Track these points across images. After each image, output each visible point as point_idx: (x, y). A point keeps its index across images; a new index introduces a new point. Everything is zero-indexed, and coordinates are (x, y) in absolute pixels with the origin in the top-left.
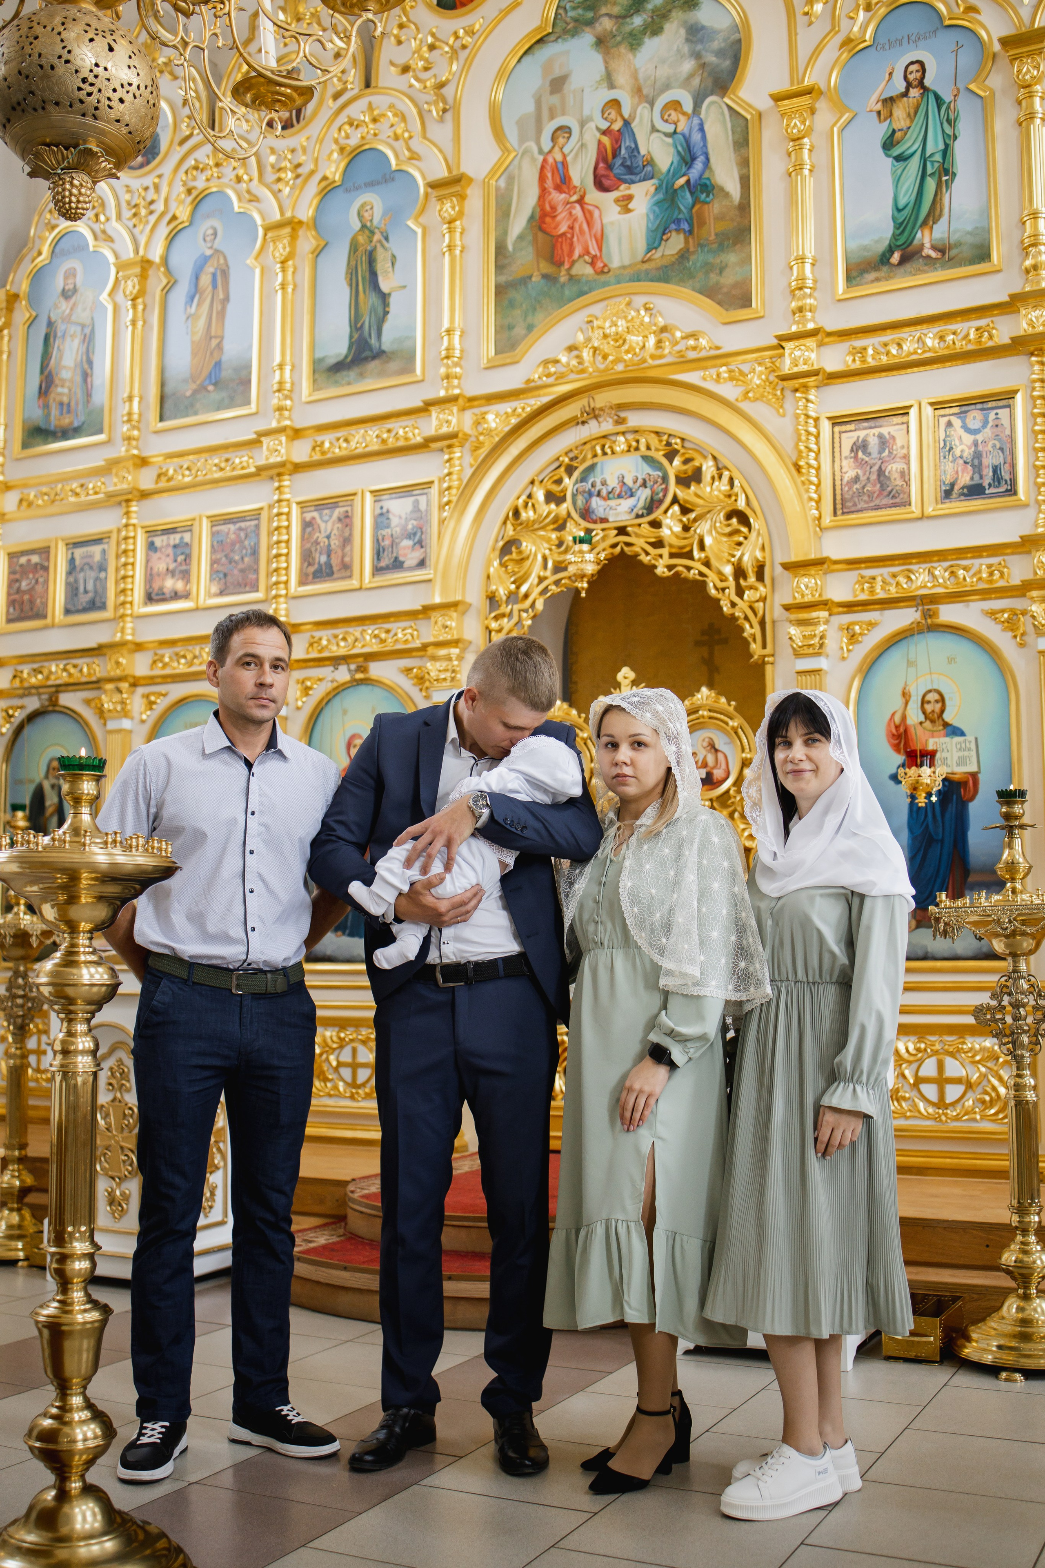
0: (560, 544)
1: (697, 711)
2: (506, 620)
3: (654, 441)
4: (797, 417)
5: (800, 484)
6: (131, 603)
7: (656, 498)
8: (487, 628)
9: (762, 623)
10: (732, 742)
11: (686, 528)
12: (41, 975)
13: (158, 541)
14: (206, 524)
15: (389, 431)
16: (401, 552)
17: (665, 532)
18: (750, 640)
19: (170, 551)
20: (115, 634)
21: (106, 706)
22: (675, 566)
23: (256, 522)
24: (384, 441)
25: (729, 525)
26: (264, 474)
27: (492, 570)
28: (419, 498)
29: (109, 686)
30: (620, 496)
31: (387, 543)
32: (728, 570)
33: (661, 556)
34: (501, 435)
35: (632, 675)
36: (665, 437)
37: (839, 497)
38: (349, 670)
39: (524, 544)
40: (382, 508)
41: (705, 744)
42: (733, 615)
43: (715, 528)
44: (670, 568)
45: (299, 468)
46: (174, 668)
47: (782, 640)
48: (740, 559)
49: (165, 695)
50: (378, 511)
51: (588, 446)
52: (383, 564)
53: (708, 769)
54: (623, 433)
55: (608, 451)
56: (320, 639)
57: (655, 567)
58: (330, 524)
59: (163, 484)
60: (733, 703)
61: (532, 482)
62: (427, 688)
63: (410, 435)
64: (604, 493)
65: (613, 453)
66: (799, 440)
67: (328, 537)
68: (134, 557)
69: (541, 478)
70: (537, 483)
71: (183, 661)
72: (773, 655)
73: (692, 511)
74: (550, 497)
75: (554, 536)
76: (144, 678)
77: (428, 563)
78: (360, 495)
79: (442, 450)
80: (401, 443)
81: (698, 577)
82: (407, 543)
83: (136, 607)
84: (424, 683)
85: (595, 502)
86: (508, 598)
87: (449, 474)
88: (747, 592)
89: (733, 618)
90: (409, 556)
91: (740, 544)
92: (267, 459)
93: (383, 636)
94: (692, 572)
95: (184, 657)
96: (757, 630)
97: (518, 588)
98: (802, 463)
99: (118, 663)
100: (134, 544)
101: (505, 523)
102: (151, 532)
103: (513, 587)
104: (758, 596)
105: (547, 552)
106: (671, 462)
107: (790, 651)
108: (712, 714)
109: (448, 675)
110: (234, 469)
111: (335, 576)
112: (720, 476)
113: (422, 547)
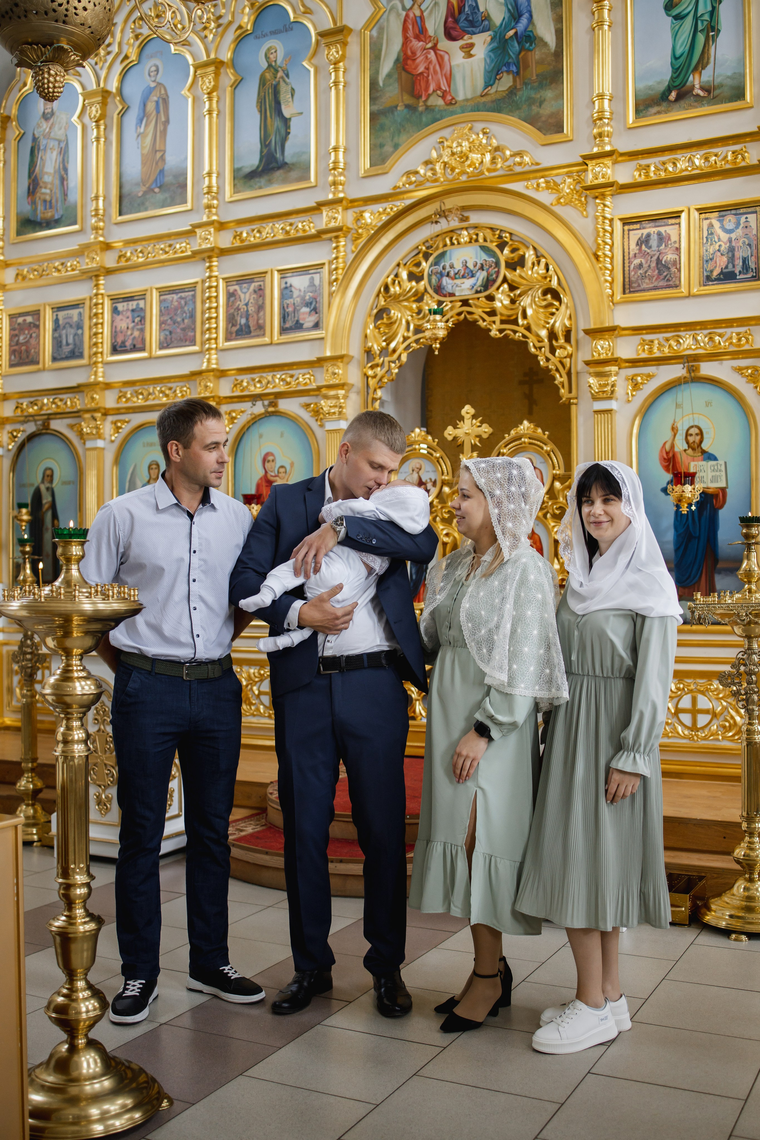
0: (419, 313)
1: (520, 439)
2: (379, 369)
3: (489, 234)
4: (596, 218)
5: (598, 269)
6: (102, 353)
7: (490, 278)
8: (365, 374)
9: (569, 374)
10: (546, 461)
11: (513, 301)
12: (47, 687)
13: (120, 306)
14: (155, 294)
15: (291, 225)
16: (301, 317)
17: (498, 304)
18: (560, 386)
19: (129, 314)
20: (90, 377)
21: (85, 430)
22: (504, 330)
23: (193, 293)
24: (287, 233)
25: (545, 300)
26: (198, 257)
27: (368, 331)
28: (314, 275)
29: (87, 416)
30: (463, 277)
31: (290, 309)
32: (544, 333)
34: (376, 228)
35: (472, 411)
36: (498, 232)
37: (627, 280)
38: (264, 406)
39: (393, 312)
40: (286, 283)
42: (547, 367)
43: (535, 302)
44: (501, 331)
45: (223, 252)
46: (134, 402)
47: (584, 387)
48: (553, 325)
49: (128, 422)
50: (283, 286)
51: (439, 238)
52: (288, 325)
54: (466, 229)
55: (455, 242)
56: (242, 381)
57: (490, 330)
58: (248, 295)
59: (123, 263)
60: (547, 433)
61: (398, 265)
62: (321, 419)
63: (307, 228)
64: (452, 274)
65: (459, 243)
66: (598, 236)
67: (247, 305)
68: (103, 318)
69: (405, 262)
70: (402, 266)
71: (141, 397)
72: (576, 398)
73: (517, 288)
74: (412, 276)
75: (414, 306)
76: (113, 409)
78: (269, 273)
79: (330, 239)
80: (301, 234)
81: (521, 338)
82: (306, 310)
83: (105, 356)
84: (319, 415)
85: (445, 280)
86: (381, 352)
87: (337, 258)
88: (558, 351)
89: (548, 370)
90: (307, 320)
91: (553, 314)
92: (200, 245)
93: (288, 379)
94: (517, 334)
95: (142, 394)
96: (565, 379)
97: (388, 345)
98: (600, 253)
99: (93, 399)
100: (103, 308)
101: (378, 296)
102: (115, 300)
103: (384, 344)
104: (565, 353)
105: (410, 318)
106: (502, 252)
107: (589, 395)
108: (531, 441)
109: (336, 410)
110: (175, 253)
111: (252, 334)
112: (539, 262)
113: (316, 313)
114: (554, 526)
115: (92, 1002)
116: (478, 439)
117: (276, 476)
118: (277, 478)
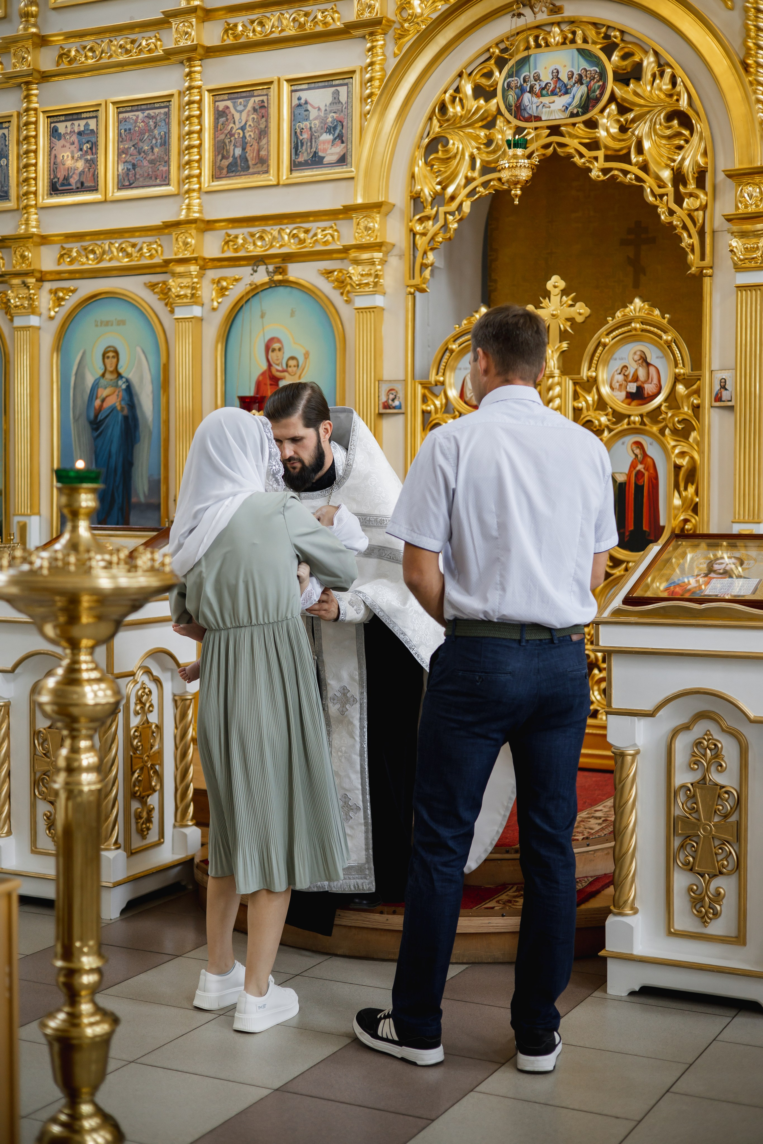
0: (489, 142)
1: (629, 324)
2: (431, 223)
3: (591, 33)
4: (746, 10)
5: (748, 84)
6: (35, 193)
7: (592, 95)
8: (411, 230)
9: (702, 233)
10: (666, 356)
11: (623, 129)
13: (62, 128)
14: (112, 110)
15: (306, 15)
16: (321, 147)
17: (602, 133)
18: (688, 250)
19: (74, 138)
20: (19, 226)
21: (12, 301)
22: (610, 170)
23: (166, 110)
24: (302, 26)
25: (669, 128)
26: (174, 59)
27: (416, 169)
28: (338, 88)
29: (16, 281)
30: (553, 93)
31: (305, 136)
32: (666, 175)
33: (596, 159)
34: (429, 22)
35: (562, 284)
36: (604, 30)
38: (268, 272)
39: (451, 142)
40: (299, 99)
41: (637, 357)
42: (671, 223)
43: (655, 130)
44: (605, 171)
45: (211, 52)
46: (83, 264)
47: (723, 252)
48: (681, 164)
49: (73, 291)
50: (295, 102)
51: (521, 37)
52: (301, 159)
53: (639, 383)
54: (558, 24)
55: (543, 43)
56: (236, 237)
57: (590, 170)
58: (244, 115)
59: (64, 66)
60: (667, 316)
61: (460, 75)
62: (348, 292)
63: (329, 19)
64: (537, 88)
65: (547, 45)
66: (748, 36)
67: (243, 128)
68: (36, 143)
69: (469, 71)
70: (465, 76)
71: (91, 256)
72: (711, 268)
73: (631, 110)
74: (479, 92)
75: (482, 133)
76: (51, 273)
77: (349, 160)
78: (276, 84)
79: (364, 37)
80: (320, 28)
81: (634, 182)
82: (327, 137)
83: (40, 198)
84: (346, 286)
85: (527, 98)
86: (434, 199)
87: (372, 64)
88: (686, 200)
89: (671, 226)
90: (329, 151)
91: (680, 148)
92: (177, 42)
93: (302, 235)
94: (629, 176)
95: (93, 252)
96: (695, 240)
97: (444, 189)
98: (750, 61)
99: (23, 257)
100: (36, 129)
101: (430, 119)
102: (53, 117)
103: (438, 188)
104: (698, 204)
105: (475, 151)
106: (609, 57)
107: (730, 263)
108: (645, 327)
109: (371, 279)
110: (141, 51)
111: (251, 170)
112: (662, 74)
113: (343, 142)
114: (674, 447)
115: (102, 1133)
116: (569, 323)
117: (283, 371)
118: (286, 374)
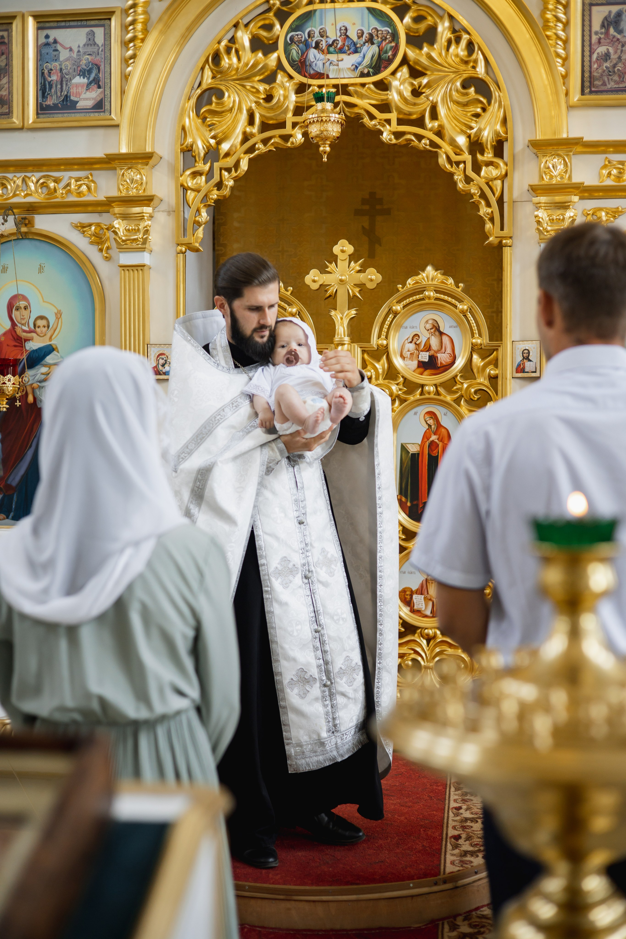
0: (269, 98)
1: (422, 292)
2: (204, 178)
7: (384, 56)
8: (182, 185)
9: (500, 202)
10: (460, 326)
11: (416, 93)
16: (73, 90)
17: (394, 96)
18: (487, 219)
22: (403, 134)
25: (466, 94)
27: (187, 121)
28: (94, 29)
30: (341, 51)
31: (54, 78)
32: (462, 141)
33: (388, 121)
35: (350, 249)
37: (587, 75)
38: (16, 223)
39: (226, 94)
40: (47, 37)
41: (429, 326)
42: (468, 191)
43: (451, 96)
48: (480, 130)
50: (42, 40)
52: (49, 102)
53: (432, 353)
57: (381, 133)
60: (461, 285)
61: (236, 26)
62: (110, 248)
64: (323, 45)
66: (546, 8)
69: (246, 21)
70: (241, 26)
72: (511, 238)
73: (424, 74)
74: (257, 44)
75: (262, 87)
77: (107, 107)
78: (19, 18)
81: (428, 147)
82: (79, 80)
84: (106, 241)
85: (313, 53)
86: (206, 154)
88: (484, 168)
89: (468, 195)
90: (83, 96)
91: (477, 115)
93: (52, 185)
94: (423, 141)
96: (494, 210)
97: (219, 143)
98: (549, 33)
101: (202, 68)
103: (212, 142)
104: (496, 173)
105: (254, 106)
106: (402, 19)
107: (535, 234)
108: (438, 295)
109: (139, 235)
112: (458, 40)
113: (99, 87)
116: (358, 289)
117: (30, 332)
118: (34, 335)
